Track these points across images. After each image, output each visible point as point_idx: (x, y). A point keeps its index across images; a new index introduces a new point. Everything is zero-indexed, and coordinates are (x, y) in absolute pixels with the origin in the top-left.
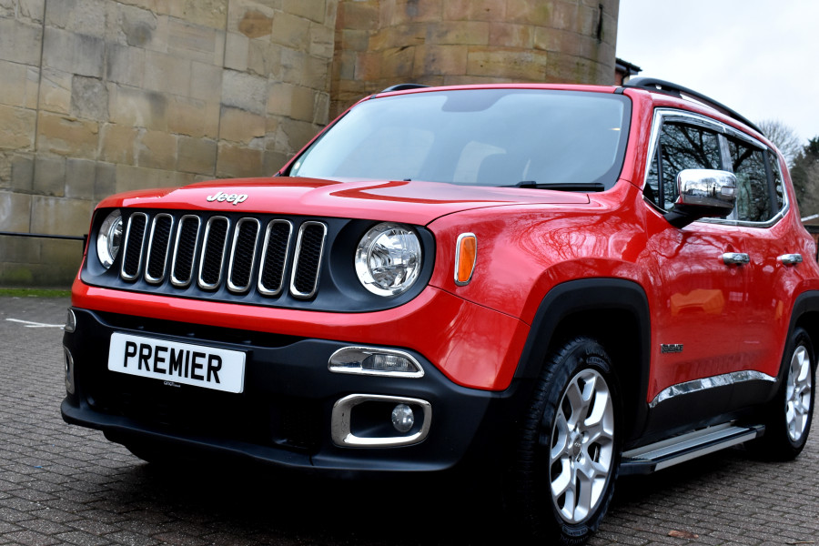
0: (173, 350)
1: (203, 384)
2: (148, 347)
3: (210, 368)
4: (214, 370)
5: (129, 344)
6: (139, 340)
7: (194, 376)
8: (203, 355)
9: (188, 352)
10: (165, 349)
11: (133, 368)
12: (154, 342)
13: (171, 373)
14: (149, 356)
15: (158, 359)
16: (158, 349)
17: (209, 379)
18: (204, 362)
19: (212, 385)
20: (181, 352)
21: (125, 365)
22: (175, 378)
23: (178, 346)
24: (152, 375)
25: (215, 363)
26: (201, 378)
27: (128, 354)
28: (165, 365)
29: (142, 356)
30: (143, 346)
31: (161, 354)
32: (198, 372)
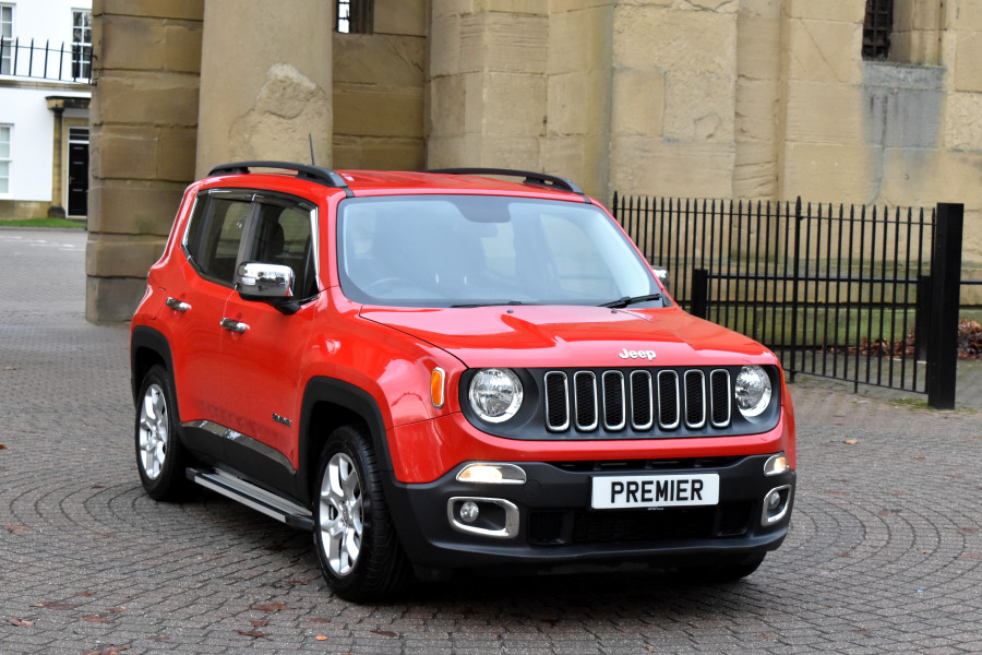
0: (658, 483)
1: (689, 503)
2: (635, 483)
3: (694, 490)
4: (696, 491)
5: (614, 484)
6: (624, 479)
7: (679, 498)
8: (687, 482)
9: (672, 482)
10: (651, 483)
11: (621, 502)
12: (639, 479)
13: (657, 500)
14: (637, 490)
15: (644, 491)
16: (644, 483)
17: (693, 498)
18: (688, 486)
19: (696, 502)
20: (666, 482)
21: (613, 501)
22: (662, 503)
23: (662, 479)
24: (640, 504)
25: (697, 486)
26: (686, 499)
27: (614, 492)
28: (653, 495)
29: (629, 492)
30: (629, 484)
31: (647, 487)
32: (682, 495)
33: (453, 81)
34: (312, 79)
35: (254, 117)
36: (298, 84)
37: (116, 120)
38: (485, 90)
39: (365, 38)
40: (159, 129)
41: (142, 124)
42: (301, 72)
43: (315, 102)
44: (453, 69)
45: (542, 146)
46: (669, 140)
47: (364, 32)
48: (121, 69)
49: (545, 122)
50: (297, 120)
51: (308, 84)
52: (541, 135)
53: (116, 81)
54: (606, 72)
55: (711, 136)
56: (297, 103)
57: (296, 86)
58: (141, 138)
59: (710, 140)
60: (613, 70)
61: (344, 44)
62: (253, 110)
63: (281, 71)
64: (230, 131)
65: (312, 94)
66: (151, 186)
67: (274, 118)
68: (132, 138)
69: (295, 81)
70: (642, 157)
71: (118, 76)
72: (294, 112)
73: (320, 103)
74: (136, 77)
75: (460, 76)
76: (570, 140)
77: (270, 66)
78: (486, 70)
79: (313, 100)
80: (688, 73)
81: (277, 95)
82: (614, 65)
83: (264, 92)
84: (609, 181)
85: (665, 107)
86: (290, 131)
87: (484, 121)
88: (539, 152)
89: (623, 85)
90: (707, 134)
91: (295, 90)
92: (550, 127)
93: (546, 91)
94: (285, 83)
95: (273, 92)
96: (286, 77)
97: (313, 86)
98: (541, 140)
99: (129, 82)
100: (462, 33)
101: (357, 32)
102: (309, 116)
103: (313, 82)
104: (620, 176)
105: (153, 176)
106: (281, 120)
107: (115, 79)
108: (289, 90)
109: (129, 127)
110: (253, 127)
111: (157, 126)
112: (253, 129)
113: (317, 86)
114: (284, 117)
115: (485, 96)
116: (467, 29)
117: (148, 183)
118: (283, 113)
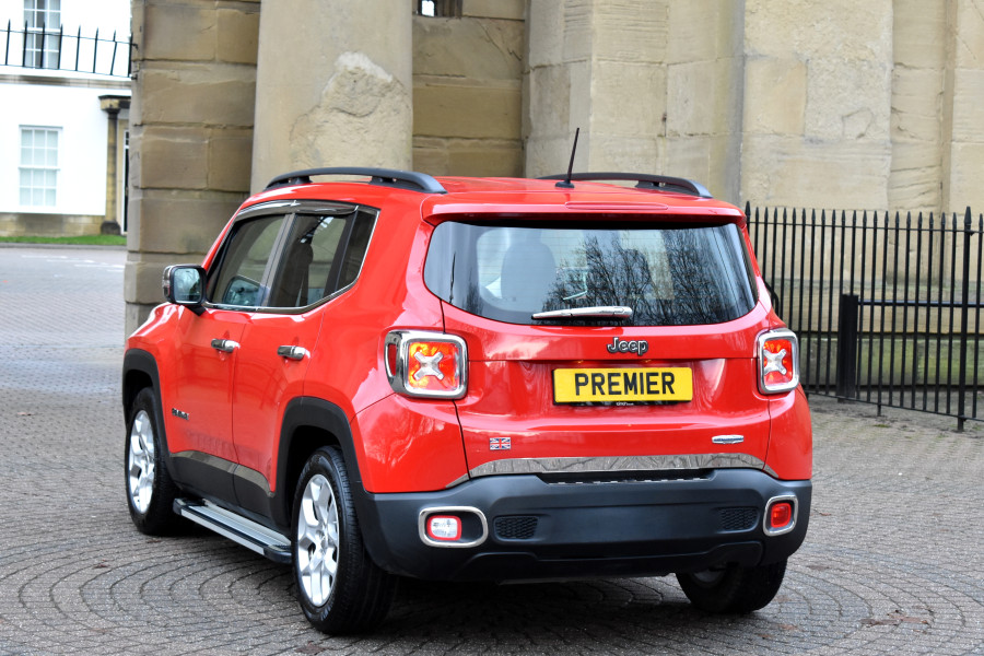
33: (556, 72)
34: (388, 71)
35: (320, 116)
36: (372, 76)
37: (160, 120)
38: (593, 83)
39: (453, 23)
40: (210, 130)
41: (190, 124)
42: (375, 62)
43: (392, 98)
44: (555, 57)
45: (661, 149)
46: (811, 141)
47: (451, 15)
48: (166, 60)
49: (664, 119)
50: (371, 119)
51: (384, 77)
52: (660, 136)
53: (159, 74)
54: (736, 60)
55: (862, 135)
56: (370, 98)
57: (369, 79)
58: (188, 141)
59: (861, 140)
60: (744, 58)
61: (428, 29)
62: (319, 107)
63: (351, 61)
64: (291, 132)
65: (388, 87)
66: (201, 197)
67: (343, 116)
68: (178, 140)
69: (368, 73)
70: (779, 161)
71: (161, 68)
72: (367, 109)
73: (398, 98)
74: (184, 69)
75: (565, 66)
76: (694, 141)
77: (338, 55)
78: (594, 58)
79: (389, 94)
80: (834, 61)
81: (347, 89)
82: (746, 51)
83: (331, 85)
84: (739, 189)
85: (807, 102)
86: (362, 131)
87: (592, 119)
88: (657, 156)
89: (757, 75)
90: (858, 133)
91: (367, 84)
92: (670, 125)
93: (665, 83)
94: (355, 75)
95: (342, 86)
96: (357, 68)
97: (389, 79)
98: (660, 141)
99: (175, 75)
100: (566, 15)
101: (444, 15)
102: (385, 114)
103: (389, 74)
104: (753, 183)
105: (203, 186)
106: (351, 118)
107: (158, 71)
108: (361, 84)
109: (174, 128)
110: (318, 126)
111: (208, 126)
112: (319, 130)
113: (395, 78)
114: (354, 115)
115: (593, 90)
116: (572, 10)
117: (197, 193)
118: (353, 110)
